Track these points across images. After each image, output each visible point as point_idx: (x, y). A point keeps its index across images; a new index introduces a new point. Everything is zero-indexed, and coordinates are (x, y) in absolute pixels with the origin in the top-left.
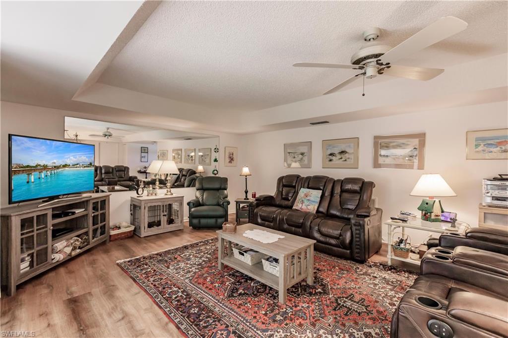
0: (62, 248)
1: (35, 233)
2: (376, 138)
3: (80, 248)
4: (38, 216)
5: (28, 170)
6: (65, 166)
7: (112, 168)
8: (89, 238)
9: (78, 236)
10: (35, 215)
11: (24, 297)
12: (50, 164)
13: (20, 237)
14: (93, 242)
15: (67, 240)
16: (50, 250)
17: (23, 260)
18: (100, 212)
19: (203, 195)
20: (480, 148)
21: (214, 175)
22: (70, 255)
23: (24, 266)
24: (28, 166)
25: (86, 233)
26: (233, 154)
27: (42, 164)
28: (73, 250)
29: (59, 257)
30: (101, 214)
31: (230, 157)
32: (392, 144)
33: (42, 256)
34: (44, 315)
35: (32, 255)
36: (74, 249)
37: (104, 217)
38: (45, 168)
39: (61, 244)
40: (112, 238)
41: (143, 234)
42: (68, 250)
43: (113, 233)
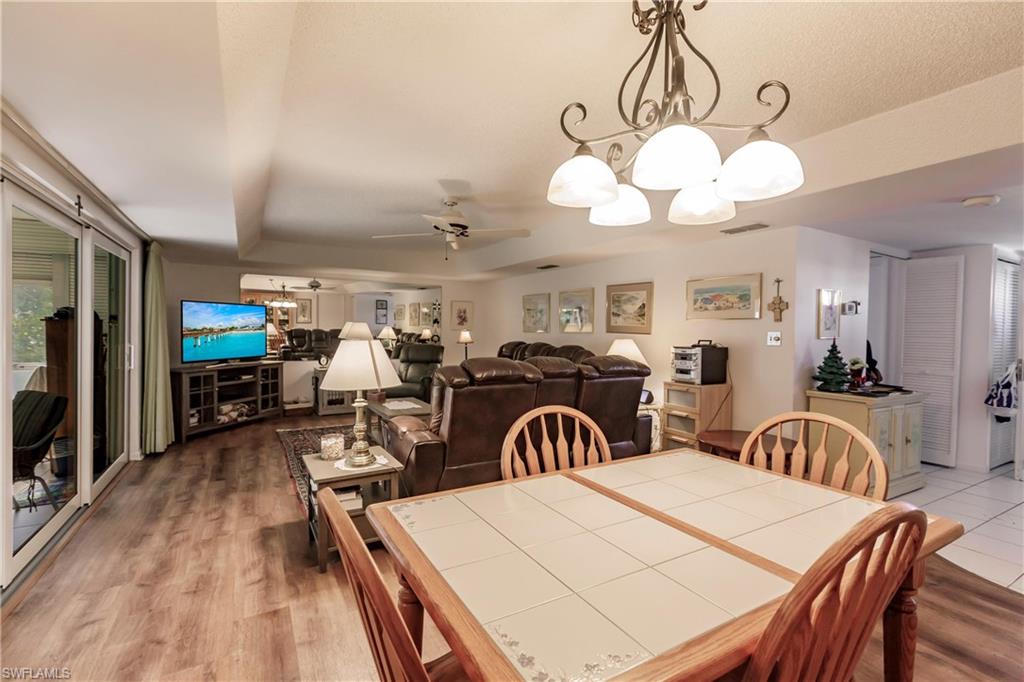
0: (228, 412)
1: (202, 392)
2: (609, 287)
3: (247, 415)
4: (205, 377)
5: (196, 333)
6: (232, 329)
7: (326, 333)
8: (257, 407)
9: (245, 403)
10: (202, 374)
11: (191, 445)
12: (216, 327)
13: (189, 394)
14: (262, 413)
15: (235, 404)
16: (216, 411)
17: (193, 416)
18: (270, 381)
19: (407, 371)
20: (698, 304)
21: (433, 343)
22: (236, 420)
23: (194, 421)
24: (195, 330)
25: (255, 402)
26: (465, 312)
27: (208, 327)
28: (239, 416)
29: (224, 419)
30: (272, 383)
31: (460, 317)
32: (624, 298)
33: (208, 416)
34: (201, 454)
35: (199, 412)
36: (241, 415)
37: (276, 387)
38: (211, 331)
39: (226, 408)
40: (287, 414)
41: (321, 412)
42: (234, 415)
43: (288, 407)
